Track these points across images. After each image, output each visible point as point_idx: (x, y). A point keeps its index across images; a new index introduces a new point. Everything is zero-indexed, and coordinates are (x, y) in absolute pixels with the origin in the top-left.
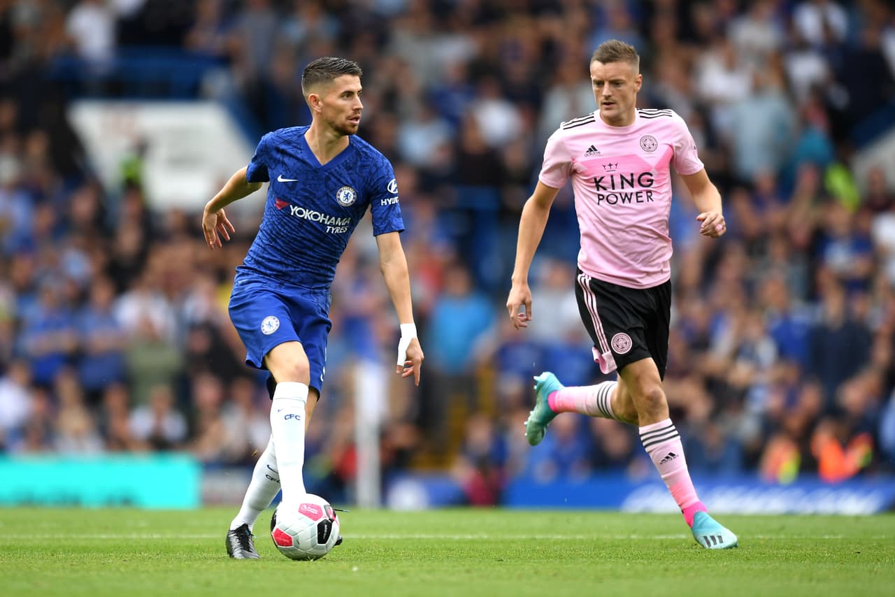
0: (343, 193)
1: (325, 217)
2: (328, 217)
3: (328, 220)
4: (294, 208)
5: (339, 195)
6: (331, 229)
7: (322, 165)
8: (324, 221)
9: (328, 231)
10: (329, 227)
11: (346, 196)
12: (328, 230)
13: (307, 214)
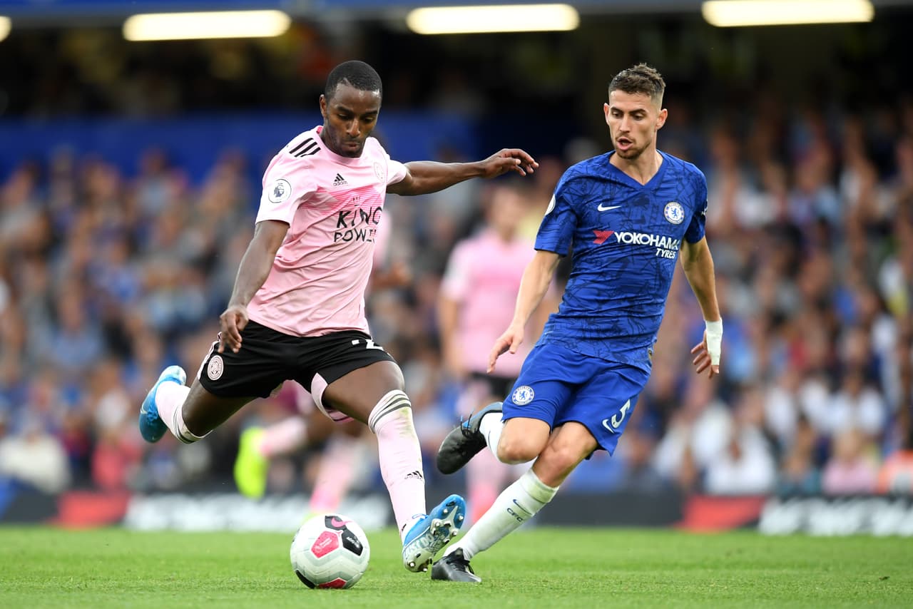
0: (670, 210)
1: (655, 238)
2: (658, 237)
3: (659, 242)
4: (619, 234)
5: (667, 213)
6: (661, 252)
7: (643, 184)
8: (654, 243)
9: (657, 254)
10: (659, 250)
11: (675, 213)
12: (658, 252)
13: (636, 238)
